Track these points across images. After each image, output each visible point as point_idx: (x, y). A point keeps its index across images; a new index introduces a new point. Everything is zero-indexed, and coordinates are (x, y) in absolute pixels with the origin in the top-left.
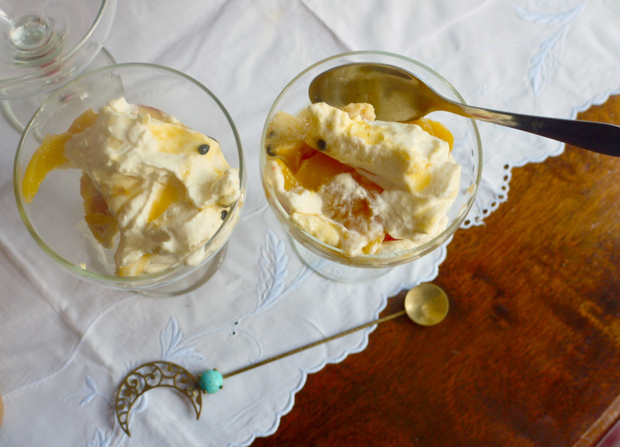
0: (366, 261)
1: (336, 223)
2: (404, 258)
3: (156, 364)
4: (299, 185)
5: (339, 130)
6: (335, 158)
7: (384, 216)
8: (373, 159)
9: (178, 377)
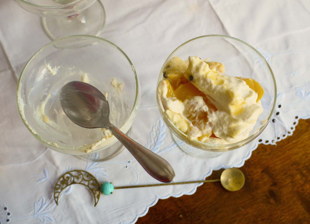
0: (199, 145)
1: (189, 121)
2: (219, 148)
3: (82, 172)
4: (175, 96)
5: (202, 73)
6: (197, 87)
7: (214, 124)
8: (215, 92)
9: (91, 182)
